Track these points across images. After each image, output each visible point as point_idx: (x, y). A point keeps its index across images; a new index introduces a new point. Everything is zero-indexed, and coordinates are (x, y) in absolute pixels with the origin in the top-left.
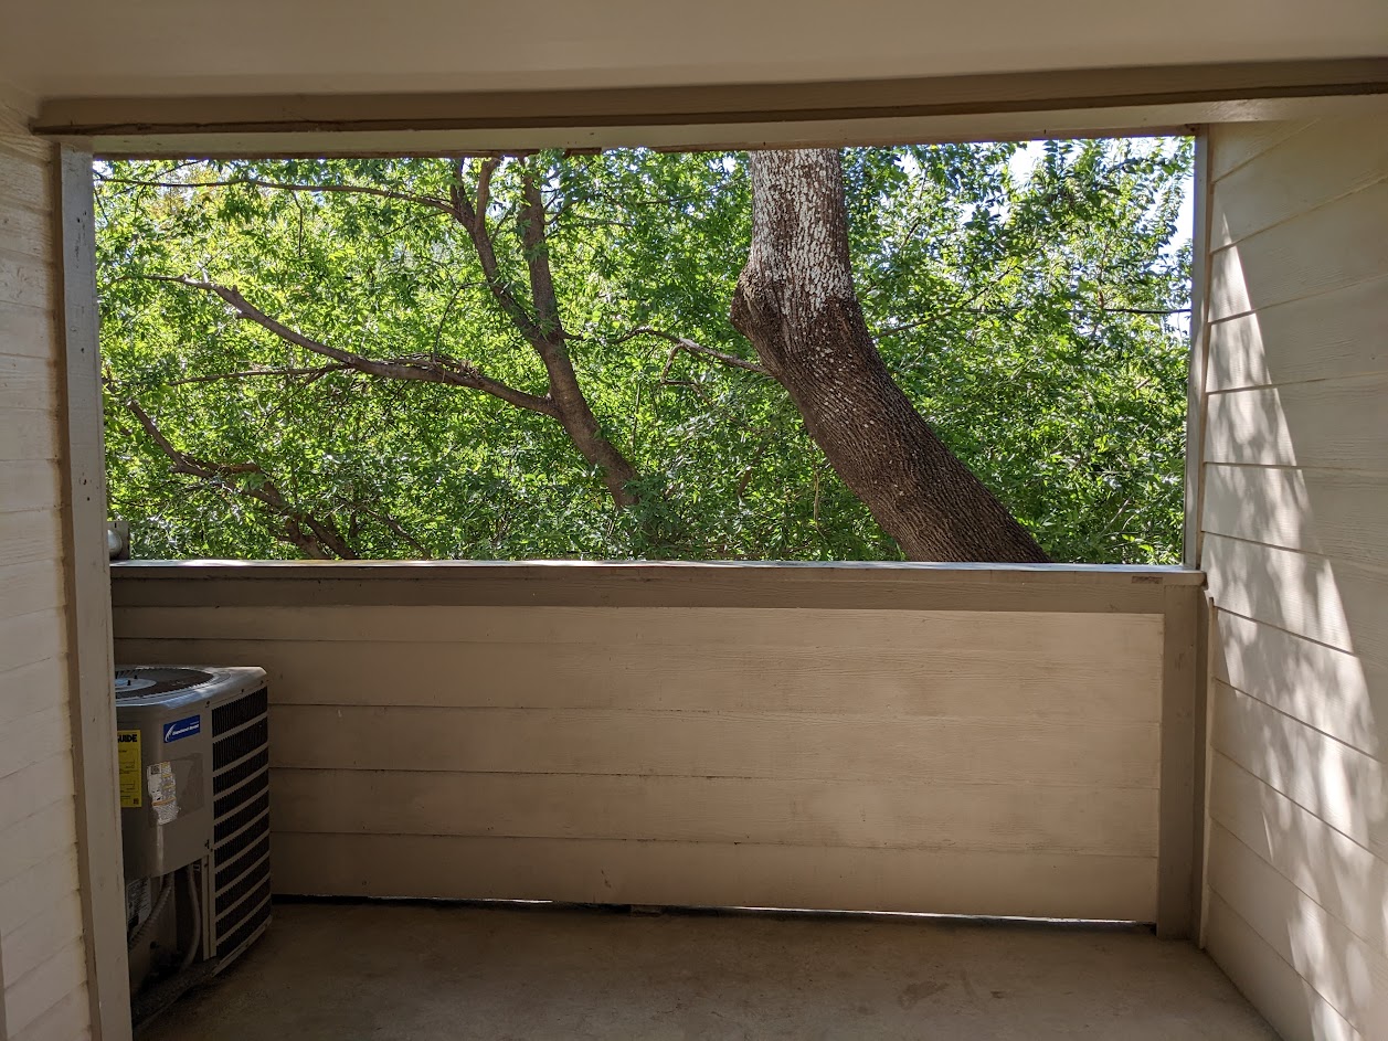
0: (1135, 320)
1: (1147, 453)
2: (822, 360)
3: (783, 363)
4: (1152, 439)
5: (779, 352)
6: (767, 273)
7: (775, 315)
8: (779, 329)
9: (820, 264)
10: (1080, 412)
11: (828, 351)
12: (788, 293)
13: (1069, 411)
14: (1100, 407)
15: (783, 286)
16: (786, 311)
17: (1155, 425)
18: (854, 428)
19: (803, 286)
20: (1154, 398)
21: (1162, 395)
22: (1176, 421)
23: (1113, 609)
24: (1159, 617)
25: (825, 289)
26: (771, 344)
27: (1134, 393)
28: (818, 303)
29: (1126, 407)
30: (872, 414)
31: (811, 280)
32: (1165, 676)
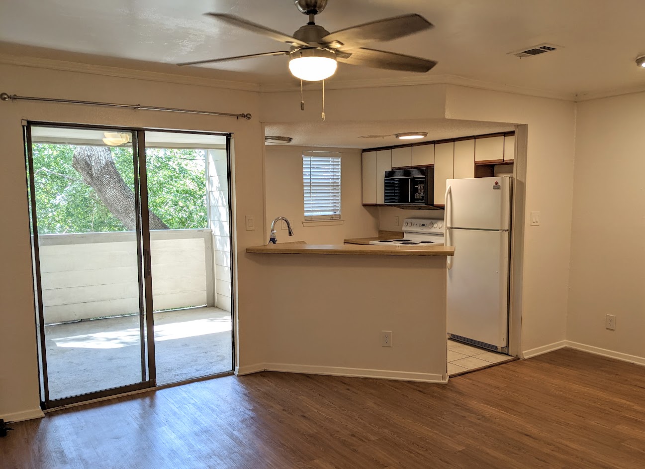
0: (186, 162)
1: (193, 207)
2: (106, 179)
3: (92, 179)
4: (194, 202)
5: (91, 176)
6: (86, 152)
7: (89, 165)
8: (91, 169)
9: (103, 151)
10: (171, 193)
11: (108, 176)
12: (93, 159)
13: (168, 192)
14: (177, 191)
15: (91, 157)
16: (93, 164)
17: (195, 197)
18: (117, 198)
19: (98, 157)
20: (194, 189)
21: (196, 187)
22: (201, 196)
23: (194, 238)
24: (204, 239)
25: (105, 158)
26: (88, 173)
27: (187, 186)
28: (103, 162)
29: (186, 192)
30: (122, 195)
31: (101, 156)
32: (205, 252)
